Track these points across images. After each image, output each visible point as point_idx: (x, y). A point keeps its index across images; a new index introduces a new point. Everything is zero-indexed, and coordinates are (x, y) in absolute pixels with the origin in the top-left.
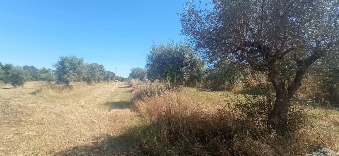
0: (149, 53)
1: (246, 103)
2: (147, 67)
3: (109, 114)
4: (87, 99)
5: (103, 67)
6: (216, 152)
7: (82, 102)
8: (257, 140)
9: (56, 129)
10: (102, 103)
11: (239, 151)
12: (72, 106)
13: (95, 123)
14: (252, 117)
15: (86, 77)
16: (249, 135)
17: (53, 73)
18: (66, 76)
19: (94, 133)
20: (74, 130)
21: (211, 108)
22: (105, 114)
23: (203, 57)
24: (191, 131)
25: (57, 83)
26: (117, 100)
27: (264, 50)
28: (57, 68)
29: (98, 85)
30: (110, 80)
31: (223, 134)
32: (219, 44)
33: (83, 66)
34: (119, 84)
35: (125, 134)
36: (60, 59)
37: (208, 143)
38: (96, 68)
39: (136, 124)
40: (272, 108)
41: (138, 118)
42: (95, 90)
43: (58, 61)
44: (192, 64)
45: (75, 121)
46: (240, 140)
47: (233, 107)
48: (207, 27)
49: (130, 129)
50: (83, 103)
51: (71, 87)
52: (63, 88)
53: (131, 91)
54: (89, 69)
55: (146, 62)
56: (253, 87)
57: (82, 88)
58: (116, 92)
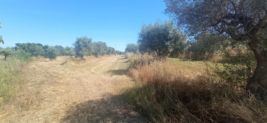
0: (140, 31)
1: (225, 70)
2: (139, 43)
3: (111, 78)
4: (96, 68)
5: (106, 44)
6: (196, 110)
7: (92, 70)
8: (235, 102)
9: (77, 88)
10: (106, 71)
11: (217, 111)
12: (86, 73)
13: (101, 85)
14: (231, 83)
15: (94, 52)
16: (227, 98)
17: (73, 50)
18: (81, 52)
19: (101, 92)
20: (88, 89)
21: (191, 75)
22: (108, 79)
23: (185, 31)
24: (174, 93)
25: (76, 57)
26: (117, 69)
28: (75, 46)
29: (103, 58)
30: (111, 54)
31: (202, 96)
32: (200, 19)
33: (92, 44)
34: (118, 56)
35: (123, 94)
36: (76, 39)
37: (189, 102)
38: (101, 45)
39: (131, 86)
40: (251, 74)
41: (132, 82)
42: (101, 62)
43: (75, 41)
44: (176, 38)
45: (89, 83)
46: (219, 102)
47: (212, 73)
48: (189, 5)
49: (127, 91)
50: (93, 71)
51: (85, 60)
52: (80, 61)
53: (127, 62)
54: (96, 46)
55: (138, 38)
56: (233, 57)
57: (92, 60)
58: (116, 63)
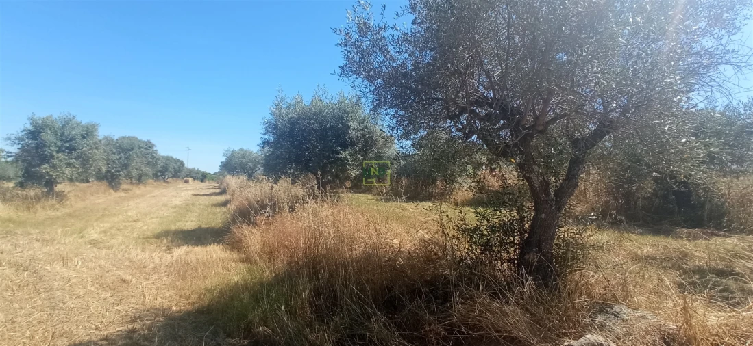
0: (268, 117)
1: (478, 223)
2: (263, 148)
3: (167, 258)
4: (107, 225)
5: (153, 145)
6: (417, 330)
7: (93, 234)
8: (499, 298)
9: (16, 305)
10: (149, 234)
11: (464, 324)
12: (65, 244)
13: (128, 284)
14: (490, 254)
15: (104, 169)
16: (482, 290)
17: (9, 159)
18: (45, 168)
19: (127, 308)
20: (69, 303)
21: (406, 237)
22: (157, 261)
23: (389, 126)
24: (363, 290)
25: (21, 185)
26: (189, 224)
27: (512, 114)
28: (20, 146)
29: (138, 190)
30: (172, 177)
31: (431, 292)
32: (423, 100)
33: (95, 143)
34: (196, 186)
35: (208, 305)
36: (28, 122)
37: (400, 312)
38: (132, 149)
39: (236, 279)
40: (526, 232)
41: (241, 265)
42: (131, 203)
43: (22, 128)
44: (366, 142)
45: (73, 280)
46: (466, 301)
47: (452, 233)
48: (398, 62)
49: (221, 292)
50: (95, 236)
51: (61, 197)
52: (38, 199)
53: (225, 204)
54: (114, 151)
55: (262, 136)
56: (492, 191)
57: (92, 198)
58: (187, 208)
